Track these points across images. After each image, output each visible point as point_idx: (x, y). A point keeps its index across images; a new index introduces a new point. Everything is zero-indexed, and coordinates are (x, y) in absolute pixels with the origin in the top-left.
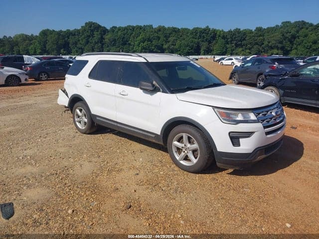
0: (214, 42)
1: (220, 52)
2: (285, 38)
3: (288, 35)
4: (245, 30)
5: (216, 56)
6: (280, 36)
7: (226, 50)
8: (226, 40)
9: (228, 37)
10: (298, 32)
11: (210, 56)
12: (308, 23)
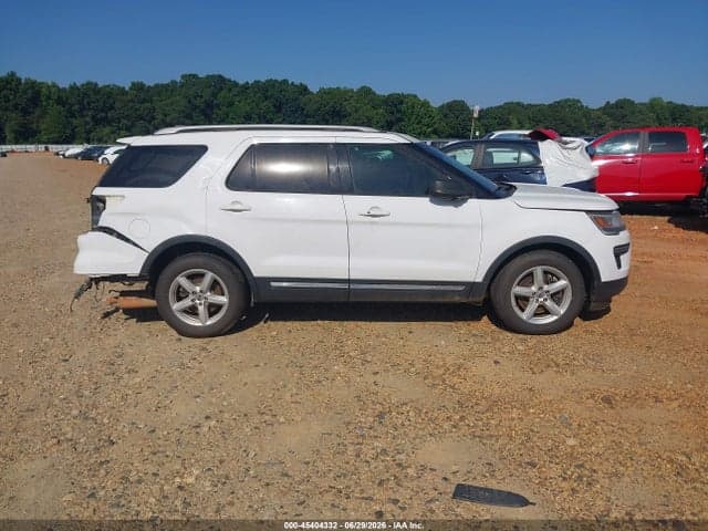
0: (38, 112)
1: (56, 135)
2: (195, 108)
3: (198, 102)
4: (108, 86)
5: (50, 146)
6: (183, 102)
7: (73, 130)
8: (67, 107)
9: (72, 100)
10: (214, 95)
11: (33, 146)
12: (230, 81)
